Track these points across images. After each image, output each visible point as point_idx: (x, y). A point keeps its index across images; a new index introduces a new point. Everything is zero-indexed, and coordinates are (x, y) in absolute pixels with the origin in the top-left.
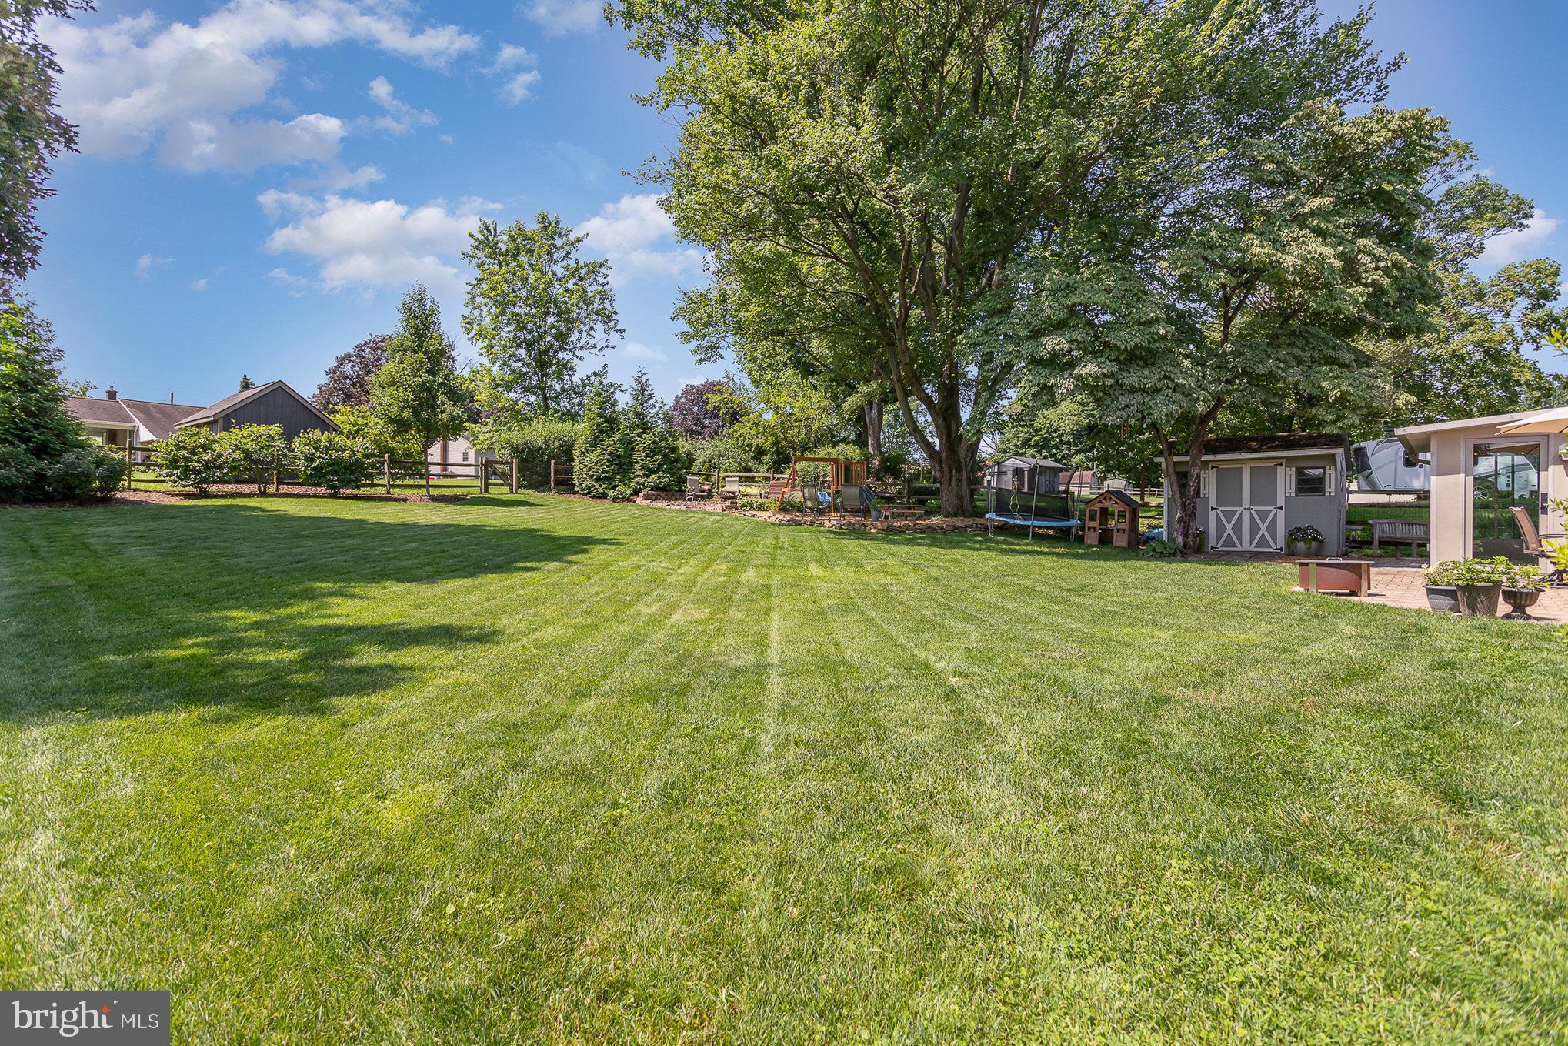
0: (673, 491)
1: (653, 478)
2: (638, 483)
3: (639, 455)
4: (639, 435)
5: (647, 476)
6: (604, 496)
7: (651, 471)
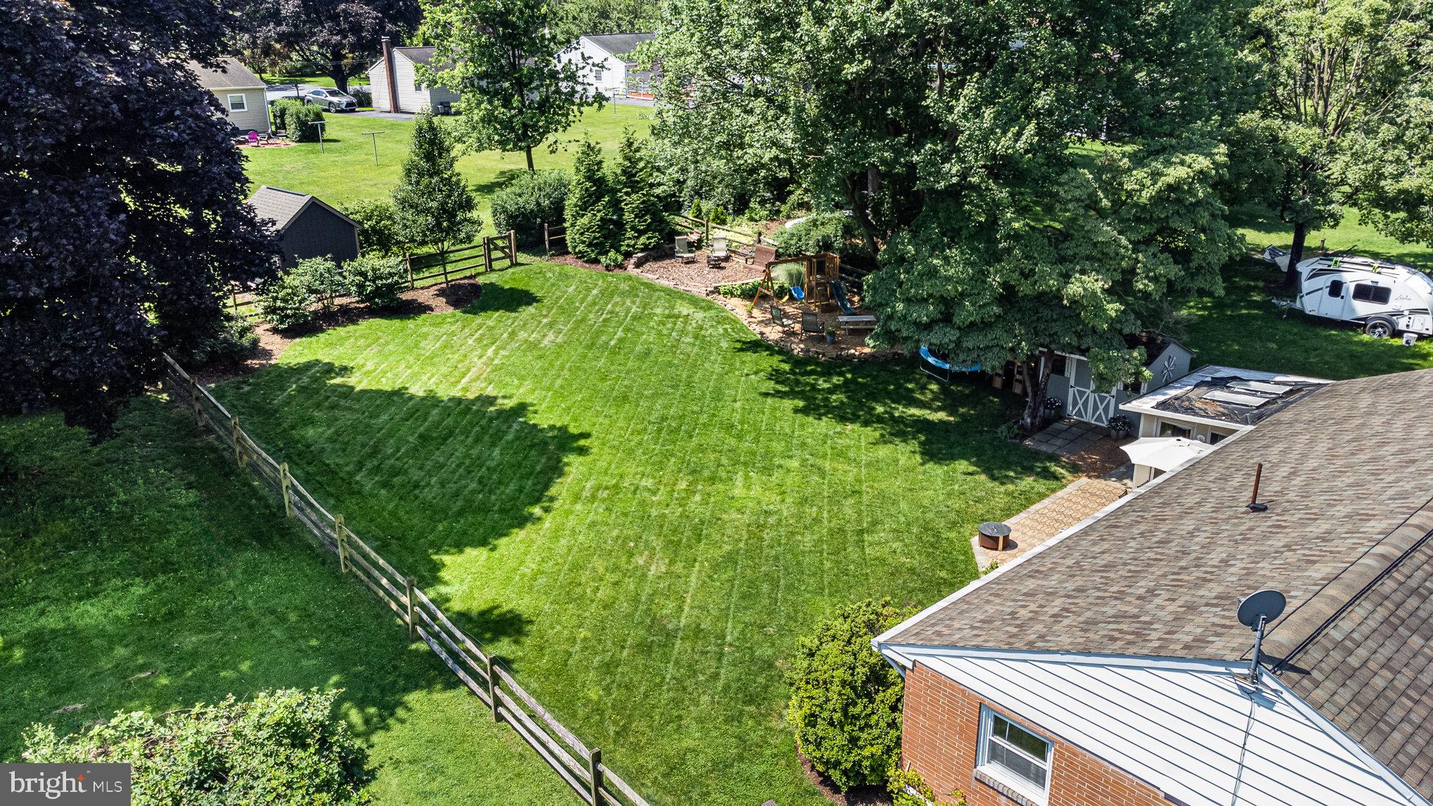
0: (662, 251)
1: (643, 240)
2: (628, 246)
3: (628, 216)
4: (627, 194)
5: (638, 238)
6: (596, 261)
7: (641, 233)
